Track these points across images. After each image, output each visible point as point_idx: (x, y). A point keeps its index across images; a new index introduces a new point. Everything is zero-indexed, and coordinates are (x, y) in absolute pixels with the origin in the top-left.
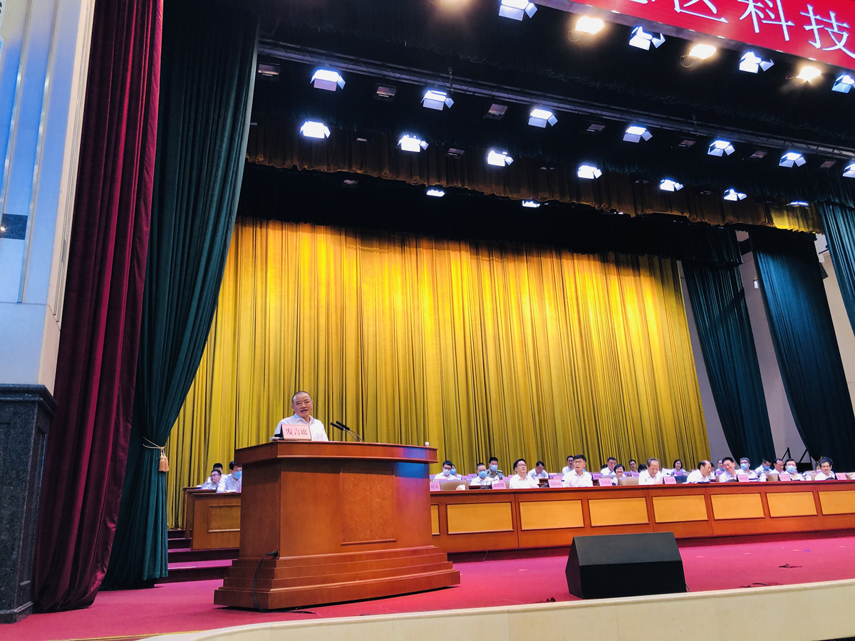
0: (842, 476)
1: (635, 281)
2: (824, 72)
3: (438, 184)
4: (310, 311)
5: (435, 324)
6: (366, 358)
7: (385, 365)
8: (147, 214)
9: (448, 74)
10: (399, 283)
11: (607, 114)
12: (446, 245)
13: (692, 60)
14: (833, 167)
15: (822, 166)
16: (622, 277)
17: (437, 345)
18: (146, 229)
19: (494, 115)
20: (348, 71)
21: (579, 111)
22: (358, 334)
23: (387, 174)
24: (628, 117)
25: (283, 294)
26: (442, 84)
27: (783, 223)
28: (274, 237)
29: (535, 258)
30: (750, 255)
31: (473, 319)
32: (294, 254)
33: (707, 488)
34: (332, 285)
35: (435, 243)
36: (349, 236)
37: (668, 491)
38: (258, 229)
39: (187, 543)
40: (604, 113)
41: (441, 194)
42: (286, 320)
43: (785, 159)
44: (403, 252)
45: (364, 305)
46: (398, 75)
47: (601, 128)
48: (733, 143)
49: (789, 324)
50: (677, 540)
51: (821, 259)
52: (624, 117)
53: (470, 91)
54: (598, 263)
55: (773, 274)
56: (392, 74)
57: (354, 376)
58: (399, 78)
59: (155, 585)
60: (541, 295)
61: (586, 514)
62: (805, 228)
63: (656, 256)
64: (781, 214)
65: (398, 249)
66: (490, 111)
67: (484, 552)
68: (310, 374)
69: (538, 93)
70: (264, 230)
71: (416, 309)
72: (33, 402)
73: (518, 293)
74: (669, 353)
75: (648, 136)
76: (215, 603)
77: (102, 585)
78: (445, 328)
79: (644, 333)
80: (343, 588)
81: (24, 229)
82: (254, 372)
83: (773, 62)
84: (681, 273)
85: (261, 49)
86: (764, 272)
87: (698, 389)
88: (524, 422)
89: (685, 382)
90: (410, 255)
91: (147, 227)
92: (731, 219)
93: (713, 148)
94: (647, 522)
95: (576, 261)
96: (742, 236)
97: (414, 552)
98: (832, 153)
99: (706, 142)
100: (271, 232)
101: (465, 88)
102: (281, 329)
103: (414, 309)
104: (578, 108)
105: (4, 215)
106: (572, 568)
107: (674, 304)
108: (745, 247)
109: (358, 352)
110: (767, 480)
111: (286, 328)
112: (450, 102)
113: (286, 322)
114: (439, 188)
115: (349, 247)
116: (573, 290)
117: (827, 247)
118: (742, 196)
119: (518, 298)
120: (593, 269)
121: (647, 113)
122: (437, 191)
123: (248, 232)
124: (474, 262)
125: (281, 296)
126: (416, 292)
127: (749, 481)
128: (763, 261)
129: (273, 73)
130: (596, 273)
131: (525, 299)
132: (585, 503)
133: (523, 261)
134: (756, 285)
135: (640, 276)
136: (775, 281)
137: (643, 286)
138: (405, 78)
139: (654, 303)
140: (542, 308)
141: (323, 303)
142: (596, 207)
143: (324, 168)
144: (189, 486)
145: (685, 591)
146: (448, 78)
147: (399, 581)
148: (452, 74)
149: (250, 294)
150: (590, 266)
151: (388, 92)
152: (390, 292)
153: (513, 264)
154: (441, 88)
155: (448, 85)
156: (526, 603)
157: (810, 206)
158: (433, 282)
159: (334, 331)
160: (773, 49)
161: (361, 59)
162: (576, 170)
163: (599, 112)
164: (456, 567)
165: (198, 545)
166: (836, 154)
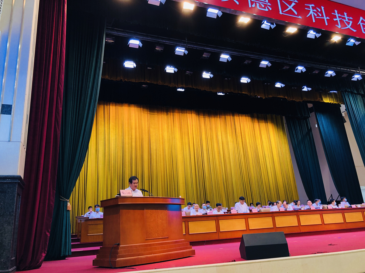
0: (354, 206)
1: (265, 125)
2: (343, 38)
3: (182, 86)
4: (128, 140)
5: (181, 145)
6: (152, 160)
7: (161, 162)
8: (61, 102)
9: (185, 40)
10: (166, 128)
11: (252, 56)
12: (185, 112)
13: (287, 34)
14: (347, 76)
15: (343, 76)
16: (260, 124)
17: (182, 153)
18: (61, 109)
19: (205, 57)
20: (143, 39)
21: (241, 55)
22: (149, 149)
23: (160, 83)
24: (261, 57)
25: (117, 133)
26: (183, 44)
27: (327, 100)
28: (112, 109)
29: (223, 116)
30: (313, 113)
31: (198, 142)
32: (121, 116)
33: (298, 212)
34: (138, 129)
35: (181, 111)
36: (144, 108)
37: (281, 214)
38: (106, 106)
39: (78, 240)
40: (251, 55)
41: (183, 90)
42: (118, 144)
43: (327, 73)
44: (167, 114)
45: (151, 137)
46: (164, 41)
47: (250, 62)
48: (305, 67)
49: (330, 142)
50: (285, 234)
51: (343, 115)
52: (259, 57)
53: (195, 47)
54: (250, 118)
55: (323, 121)
56: (162, 41)
57: (147, 167)
58: (165, 42)
59: (66, 258)
60: (226, 131)
61: (247, 225)
62: (336, 102)
63: (274, 115)
64: (326, 97)
65: (165, 113)
66: (203, 56)
67: (204, 241)
68: (129, 167)
69: (223, 48)
70: (108, 106)
71: (173, 138)
72: (16, 183)
73: (216, 131)
74: (281, 155)
75: (270, 65)
76: (93, 265)
77: (45, 259)
78: (186, 146)
79: (270, 147)
80: (147, 258)
81: (11, 110)
82: (105, 167)
83: (321, 34)
84: (284, 121)
85: (107, 31)
86: (319, 121)
87: (293, 170)
88: (220, 186)
89: (287, 167)
90: (171, 115)
91: (61, 108)
92: (305, 99)
93: (297, 69)
94: (273, 227)
95: (240, 117)
96: (310, 105)
97: (176, 242)
98: (347, 70)
99: (294, 67)
100: (111, 107)
101: (192, 46)
102: (116, 148)
103: (172, 139)
104: (240, 54)
105: (2, 105)
106: (242, 247)
107: (282, 134)
108: (311, 110)
109: (149, 157)
110: (323, 208)
111: (118, 148)
112: (186, 52)
113: (118, 145)
114: (182, 88)
115: (145, 113)
116: (239, 130)
117: (345, 109)
118: (310, 89)
119: (216, 133)
120: (248, 121)
121: (269, 55)
122: (181, 89)
123: (102, 107)
124: (198, 118)
125: (116, 134)
126: (173, 131)
127: (315, 209)
128: (319, 116)
129: (112, 41)
130: (249, 122)
131: (219, 134)
132: (247, 220)
133: (218, 117)
134: (316, 126)
135: (267, 123)
136: (324, 124)
137: (269, 127)
138: (167, 42)
139: (274, 134)
140: (227, 137)
141: (134, 137)
142: (249, 94)
143: (134, 81)
144: (78, 215)
145: (289, 256)
146: (186, 42)
147: (170, 254)
148: (187, 41)
149: (103, 133)
150: (246, 119)
151: (160, 48)
152: (162, 131)
153: (214, 119)
154: (182, 46)
155: (186, 45)
156: (223, 262)
157: (338, 93)
158: (180, 127)
159: (139, 148)
160: (321, 29)
161: (149, 35)
162: (240, 79)
163: (249, 55)
164: (193, 248)
165: (83, 241)
166: (349, 71)
